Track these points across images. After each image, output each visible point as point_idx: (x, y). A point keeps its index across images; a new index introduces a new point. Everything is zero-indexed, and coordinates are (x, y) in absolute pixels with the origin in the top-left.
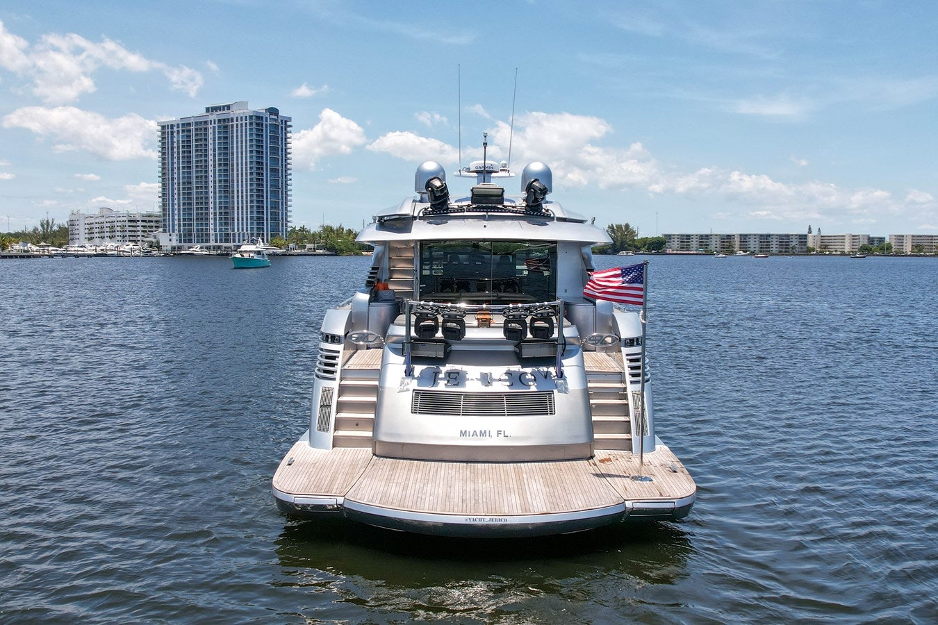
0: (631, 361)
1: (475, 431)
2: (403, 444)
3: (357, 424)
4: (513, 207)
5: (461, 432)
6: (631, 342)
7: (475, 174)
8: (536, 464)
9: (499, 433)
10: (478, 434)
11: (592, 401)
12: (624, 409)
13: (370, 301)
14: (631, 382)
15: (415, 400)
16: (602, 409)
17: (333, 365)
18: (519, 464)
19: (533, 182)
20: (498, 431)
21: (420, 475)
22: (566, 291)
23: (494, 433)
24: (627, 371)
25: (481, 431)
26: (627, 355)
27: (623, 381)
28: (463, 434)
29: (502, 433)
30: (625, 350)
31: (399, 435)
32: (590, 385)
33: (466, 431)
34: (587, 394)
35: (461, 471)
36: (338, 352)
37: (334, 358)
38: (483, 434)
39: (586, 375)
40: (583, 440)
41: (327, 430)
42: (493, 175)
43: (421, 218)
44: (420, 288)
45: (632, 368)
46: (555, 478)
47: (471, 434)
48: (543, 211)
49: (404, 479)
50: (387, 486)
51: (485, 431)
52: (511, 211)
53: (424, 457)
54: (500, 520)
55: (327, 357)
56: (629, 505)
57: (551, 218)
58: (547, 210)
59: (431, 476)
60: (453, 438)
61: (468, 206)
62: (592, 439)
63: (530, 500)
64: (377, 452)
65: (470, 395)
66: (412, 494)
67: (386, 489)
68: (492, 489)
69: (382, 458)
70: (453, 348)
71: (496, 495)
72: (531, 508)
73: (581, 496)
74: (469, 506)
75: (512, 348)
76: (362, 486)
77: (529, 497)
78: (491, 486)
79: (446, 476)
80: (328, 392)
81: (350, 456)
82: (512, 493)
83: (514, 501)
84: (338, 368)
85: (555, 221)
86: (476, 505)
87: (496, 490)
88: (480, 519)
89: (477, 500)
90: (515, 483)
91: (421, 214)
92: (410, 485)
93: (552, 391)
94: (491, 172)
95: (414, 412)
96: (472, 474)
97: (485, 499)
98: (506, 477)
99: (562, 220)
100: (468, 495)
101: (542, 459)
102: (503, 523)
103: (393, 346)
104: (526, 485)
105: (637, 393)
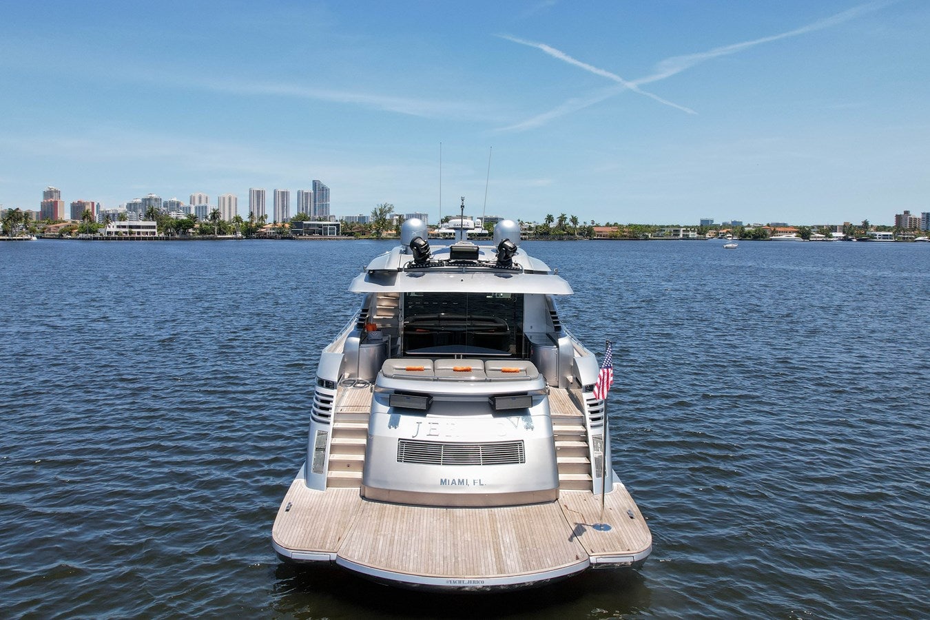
0: (591, 405)
1: (454, 480)
2: (389, 491)
3: (348, 465)
4: (487, 262)
5: (442, 480)
6: (590, 388)
7: (453, 231)
8: (508, 508)
9: (475, 481)
10: (457, 483)
11: (557, 444)
12: (586, 452)
13: (361, 343)
14: (591, 426)
15: (400, 449)
16: (566, 451)
17: (328, 409)
18: (493, 509)
19: (505, 241)
21: (405, 524)
22: (531, 327)
23: (471, 482)
24: (588, 415)
25: (459, 480)
26: (587, 400)
27: (584, 425)
28: (443, 482)
29: (478, 482)
30: (586, 396)
31: (386, 482)
32: (556, 428)
33: (446, 480)
34: (553, 438)
35: (442, 519)
36: (332, 397)
37: (328, 402)
38: (461, 482)
39: (551, 420)
40: (550, 486)
41: (322, 471)
42: (469, 232)
43: (405, 270)
44: (404, 324)
45: (592, 412)
46: (526, 528)
47: (450, 483)
48: (513, 265)
49: (391, 529)
50: (375, 540)
51: (463, 480)
52: (483, 266)
53: (408, 502)
54: (478, 582)
55: (323, 401)
56: (593, 560)
57: (518, 271)
58: (516, 265)
59: (415, 526)
60: (435, 486)
61: (448, 261)
62: (558, 484)
63: (504, 558)
64: (367, 495)
65: (447, 446)
66: (398, 550)
67: (374, 543)
68: (470, 544)
69: (370, 503)
70: (435, 399)
71: (474, 551)
72: (506, 568)
73: (549, 551)
74: (449, 566)
75: (486, 400)
76: (353, 539)
77: (503, 553)
78: (469, 539)
79: (428, 526)
80: (322, 434)
81: (341, 499)
82: (488, 548)
83: (490, 558)
84: (332, 413)
85: (523, 273)
86: (456, 564)
87: (474, 544)
88: (460, 582)
89: (456, 558)
90: (490, 534)
91: (406, 267)
92: (396, 537)
93: (523, 441)
94: (467, 229)
95: (399, 460)
96: (452, 524)
97: (464, 556)
98: (482, 527)
99: (529, 272)
100: (449, 551)
101: (514, 503)
102: (481, 585)
103: (380, 395)
104: (500, 538)
105: (596, 438)
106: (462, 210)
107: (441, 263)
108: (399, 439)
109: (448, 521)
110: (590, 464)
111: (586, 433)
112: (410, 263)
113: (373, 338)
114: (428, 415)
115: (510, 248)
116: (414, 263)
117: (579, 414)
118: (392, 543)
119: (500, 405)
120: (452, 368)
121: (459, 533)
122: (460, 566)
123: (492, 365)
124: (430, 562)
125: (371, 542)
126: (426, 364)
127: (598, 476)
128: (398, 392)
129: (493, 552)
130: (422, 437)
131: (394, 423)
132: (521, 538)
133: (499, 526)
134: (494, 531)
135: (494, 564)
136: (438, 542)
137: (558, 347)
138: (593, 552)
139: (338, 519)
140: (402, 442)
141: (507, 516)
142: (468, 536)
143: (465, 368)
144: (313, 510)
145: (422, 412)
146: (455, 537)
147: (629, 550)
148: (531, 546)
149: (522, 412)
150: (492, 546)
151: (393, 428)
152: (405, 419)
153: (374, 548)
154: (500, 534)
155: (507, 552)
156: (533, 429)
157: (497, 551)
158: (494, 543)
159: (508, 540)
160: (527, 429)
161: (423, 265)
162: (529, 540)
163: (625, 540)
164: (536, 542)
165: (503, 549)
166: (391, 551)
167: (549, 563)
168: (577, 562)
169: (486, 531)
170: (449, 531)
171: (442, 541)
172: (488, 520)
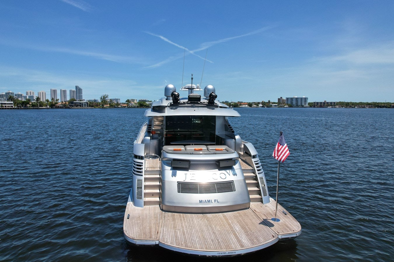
0: (256, 164)
1: (205, 200)
2: (175, 207)
3: (153, 195)
4: (204, 103)
5: (200, 200)
6: (254, 157)
7: (188, 90)
8: (230, 213)
9: (215, 201)
10: (207, 202)
11: (247, 182)
12: (257, 185)
13: (151, 139)
14: (258, 173)
15: (178, 187)
16: (250, 185)
17: (141, 169)
18: (223, 213)
19: (212, 93)
20: (215, 200)
21: (186, 222)
22: (219, 132)
23: (213, 201)
24: (256, 169)
25: (208, 200)
26: (254, 162)
27: (254, 173)
28: (201, 202)
29: (216, 200)
30: (253, 160)
31: (174, 203)
32: (245, 174)
33: (202, 200)
34: (245, 179)
35: (203, 220)
36: (142, 163)
37: (140, 166)
38: (209, 201)
39: (243, 171)
40: (247, 201)
41: (141, 198)
42: (194, 90)
43: (169, 106)
44: (166, 132)
45: (257, 167)
46: (243, 223)
47: (204, 202)
49: (181, 226)
50: (175, 232)
51: (210, 200)
52: (203, 104)
53: (184, 211)
56: (280, 237)
57: (217, 106)
58: (216, 104)
59: (191, 224)
60: (197, 204)
61: (187, 102)
62: (250, 200)
63: (240, 238)
64: (164, 209)
65: (200, 184)
66: (188, 237)
67: (175, 234)
68: (221, 232)
69: (166, 213)
70: (191, 163)
71: (224, 235)
72: (243, 244)
73: (259, 234)
74: (216, 245)
75: (214, 162)
76: (165, 233)
77: (238, 236)
78: (220, 230)
79: (198, 223)
80: (140, 181)
81: (152, 211)
82: (230, 234)
83: (234, 239)
85: (219, 108)
86: (219, 244)
87: (223, 232)
88: (224, 253)
89: (218, 240)
90: (228, 226)
92: (185, 230)
93: (233, 181)
94: (194, 89)
95: (179, 192)
96: (208, 222)
97: (221, 239)
98: (223, 223)
99: (221, 107)
100: (213, 236)
101: (232, 210)
102: (234, 254)
103: (166, 161)
104: (234, 228)
105: (261, 178)
106: (192, 80)
107: (184, 103)
108: (178, 182)
109: (206, 221)
110: (260, 190)
111: (256, 176)
112: (171, 103)
113: (155, 137)
114: (189, 170)
115: (215, 96)
116: (172, 103)
117: (251, 168)
118: (184, 234)
119: (222, 165)
120: (194, 149)
121: (214, 226)
122: (221, 244)
123: (211, 147)
124: (206, 243)
125: (174, 234)
126: (182, 148)
127: (264, 195)
128: (175, 160)
129: (233, 235)
130: (188, 180)
131: (174, 175)
132: (243, 228)
133: (230, 222)
134: (229, 224)
135: (237, 242)
136: (206, 231)
137: (235, 139)
138: (279, 233)
139: (154, 222)
140: (179, 183)
141: (231, 217)
142: (218, 227)
143: (199, 149)
144: (140, 217)
145: (186, 169)
146: (213, 228)
147: (294, 231)
148: (250, 232)
149: (230, 168)
150: (232, 233)
151: (174, 177)
152: (179, 173)
153: (176, 237)
154: (233, 226)
155: (240, 235)
156: (236, 175)
157: (235, 235)
158: (232, 231)
159: (238, 229)
160: (234, 175)
161: (176, 104)
162: (247, 228)
163: (289, 226)
164: (251, 229)
165: (237, 234)
166: (185, 238)
167: (262, 240)
168: (274, 238)
169: (226, 225)
170: (208, 225)
171: (207, 231)
172: (224, 219)
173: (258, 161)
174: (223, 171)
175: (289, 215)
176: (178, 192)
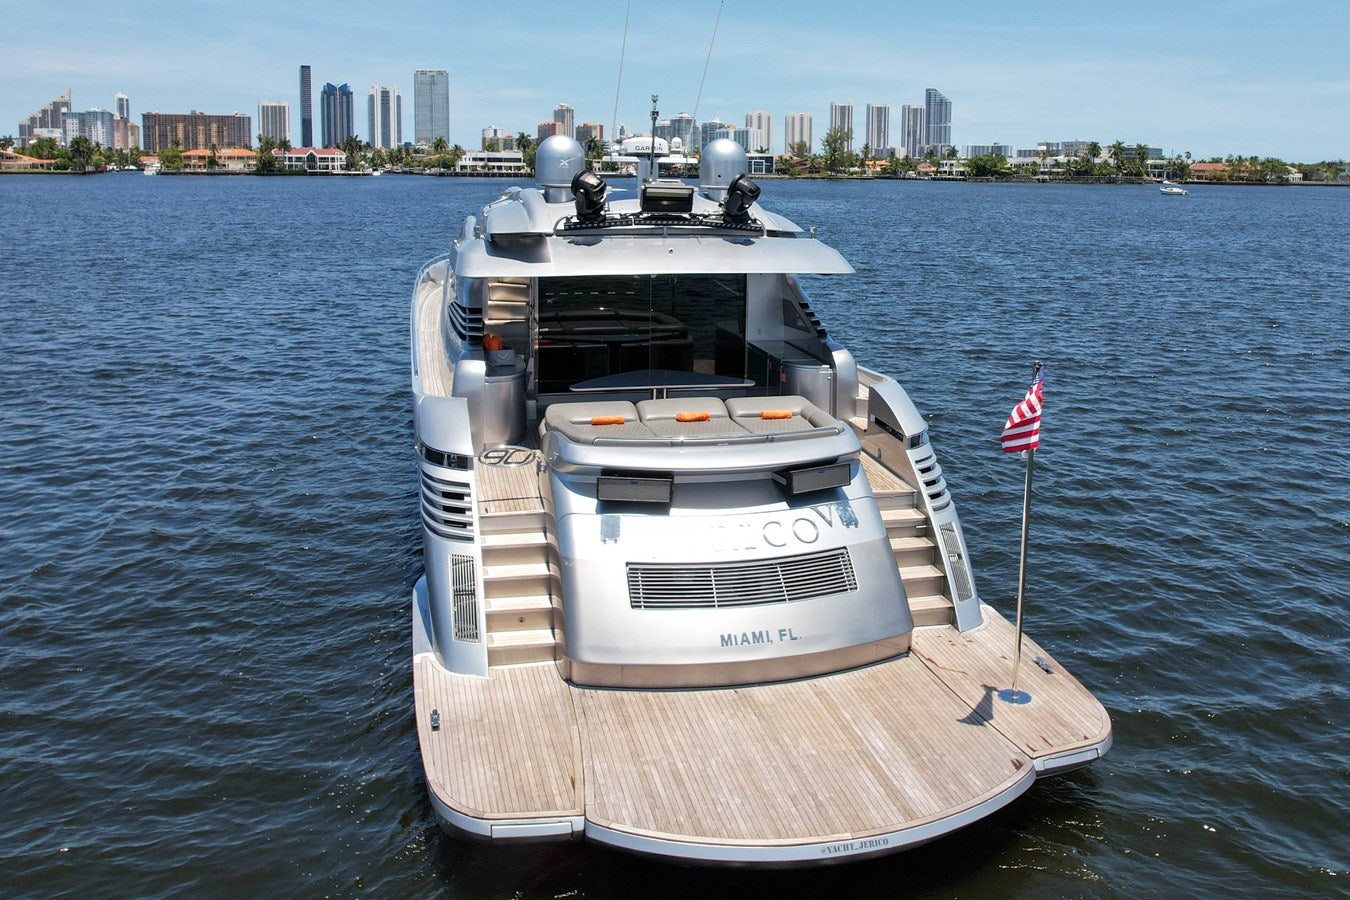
0: (923, 471)
1: (744, 635)
2: (623, 667)
3: (521, 619)
4: (705, 217)
5: (722, 637)
6: (915, 442)
7: (636, 159)
9: (782, 633)
10: (751, 640)
11: (894, 545)
13: (489, 374)
14: (935, 509)
15: (632, 583)
16: (908, 556)
17: (462, 511)
18: (812, 681)
19: (740, 178)
20: (780, 631)
21: (678, 732)
22: (758, 330)
23: (774, 636)
24: (924, 490)
25: (754, 634)
26: (917, 462)
27: (923, 508)
28: (726, 641)
29: (787, 632)
30: (912, 455)
31: (616, 651)
32: (885, 516)
33: (729, 636)
34: (886, 535)
35: (739, 714)
36: (467, 485)
37: (460, 497)
38: (758, 637)
39: (875, 501)
40: (903, 627)
41: (476, 636)
42: (662, 159)
43: (558, 233)
44: (541, 333)
45: (928, 483)
46: (897, 716)
47: (739, 641)
48: (748, 221)
49: (659, 747)
50: (644, 776)
51: (761, 633)
52: (701, 223)
53: (660, 683)
54: (878, 843)
55: (447, 495)
56: (1039, 765)
57: (759, 231)
58: (755, 221)
59: (700, 736)
60: (711, 651)
61: (636, 215)
62: (910, 620)
63: (895, 783)
64: (575, 678)
65: (723, 569)
66: (698, 793)
67: (645, 783)
68: (820, 761)
69: (587, 691)
70: (677, 480)
71: (835, 774)
72: (911, 804)
74: (813, 817)
75: (769, 477)
76: (601, 779)
77: (888, 773)
78: (814, 752)
79: (724, 731)
80: (463, 561)
81: (529, 691)
82: (856, 766)
83: (872, 788)
84: (474, 516)
85: (765, 237)
86: (822, 809)
87: (826, 761)
88: (846, 847)
89: (815, 797)
90: (843, 737)
91: (561, 226)
92: (680, 765)
93: (845, 548)
94: (659, 156)
95: (635, 605)
96: (763, 722)
97: (824, 790)
98: (820, 722)
99: (772, 234)
100: (791, 782)
101: (845, 664)
102: (883, 847)
103: (570, 478)
104: (865, 742)
105: (947, 528)
106: (654, 117)
107: (625, 220)
108: (627, 564)
109: (754, 718)
110: (945, 577)
111: (927, 521)
112: (568, 219)
113: (499, 363)
114: (671, 511)
115: (751, 191)
116: (575, 220)
117: (907, 489)
118: (680, 782)
119: (801, 484)
120: (674, 416)
121: (787, 740)
122: (831, 813)
123: (742, 406)
124: (773, 814)
125: (637, 781)
126: (622, 410)
127: (962, 597)
128: (609, 472)
129: (868, 772)
131: (610, 534)
132: (900, 737)
133: (847, 716)
134: (845, 727)
135: (887, 799)
136: (761, 764)
137: (832, 365)
138: (1034, 751)
140: (634, 570)
141: (849, 694)
142: (805, 743)
143: (698, 414)
145: (660, 508)
146: (786, 749)
147: (1086, 738)
149: (830, 494)
151: (610, 542)
152: (628, 521)
153: (651, 794)
154: (860, 734)
155: (894, 770)
156: (856, 525)
157: (875, 769)
158: (862, 754)
159: (881, 745)
160: (848, 526)
161: (593, 223)
162: (916, 739)
163: (1067, 718)
164: (931, 742)
165: (883, 766)
166: (686, 797)
167: (978, 783)
168: (1022, 773)
169: (832, 730)
170: (766, 738)
171: (767, 763)
172: (822, 706)
173: (930, 457)
174: (805, 512)
175: (1062, 674)
176: (633, 607)
